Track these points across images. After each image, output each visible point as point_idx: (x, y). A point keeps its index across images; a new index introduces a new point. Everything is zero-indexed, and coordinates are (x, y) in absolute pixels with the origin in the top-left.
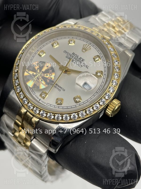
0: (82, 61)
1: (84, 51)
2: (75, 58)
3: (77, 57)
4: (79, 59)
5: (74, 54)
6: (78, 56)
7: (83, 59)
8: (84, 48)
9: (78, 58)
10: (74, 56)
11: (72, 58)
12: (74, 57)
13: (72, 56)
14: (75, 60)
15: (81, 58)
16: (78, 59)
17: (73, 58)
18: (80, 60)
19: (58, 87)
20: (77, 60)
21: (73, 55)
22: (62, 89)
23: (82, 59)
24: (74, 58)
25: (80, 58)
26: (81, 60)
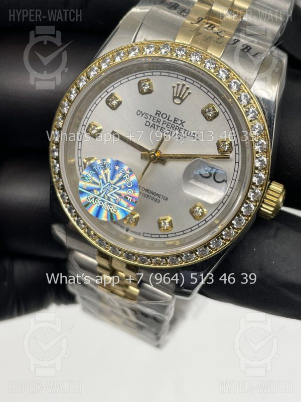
0: (181, 126)
1: (177, 101)
2: (165, 123)
3: (168, 120)
4: (174, 122)
5: (159, 114)
6: (169, 116)
7: (181, 121)
8: (176, 94)
9: (171, 121)
10: (161, 118)
11: (158, 124)
12: (162, 120)
13: (156, 119)
14: (167, 127)
15: (175, 118)
16: (172, 123)
17: (161, 123)
18: (176, 125)
19: (153, 196)
20: (171, 125)
21: (159, 116)
22: (161, 197)
23: (179, 122)
24: (163, 123)
25: (175, 120)
26: (178, 125)
